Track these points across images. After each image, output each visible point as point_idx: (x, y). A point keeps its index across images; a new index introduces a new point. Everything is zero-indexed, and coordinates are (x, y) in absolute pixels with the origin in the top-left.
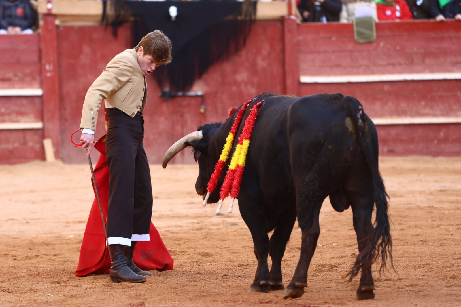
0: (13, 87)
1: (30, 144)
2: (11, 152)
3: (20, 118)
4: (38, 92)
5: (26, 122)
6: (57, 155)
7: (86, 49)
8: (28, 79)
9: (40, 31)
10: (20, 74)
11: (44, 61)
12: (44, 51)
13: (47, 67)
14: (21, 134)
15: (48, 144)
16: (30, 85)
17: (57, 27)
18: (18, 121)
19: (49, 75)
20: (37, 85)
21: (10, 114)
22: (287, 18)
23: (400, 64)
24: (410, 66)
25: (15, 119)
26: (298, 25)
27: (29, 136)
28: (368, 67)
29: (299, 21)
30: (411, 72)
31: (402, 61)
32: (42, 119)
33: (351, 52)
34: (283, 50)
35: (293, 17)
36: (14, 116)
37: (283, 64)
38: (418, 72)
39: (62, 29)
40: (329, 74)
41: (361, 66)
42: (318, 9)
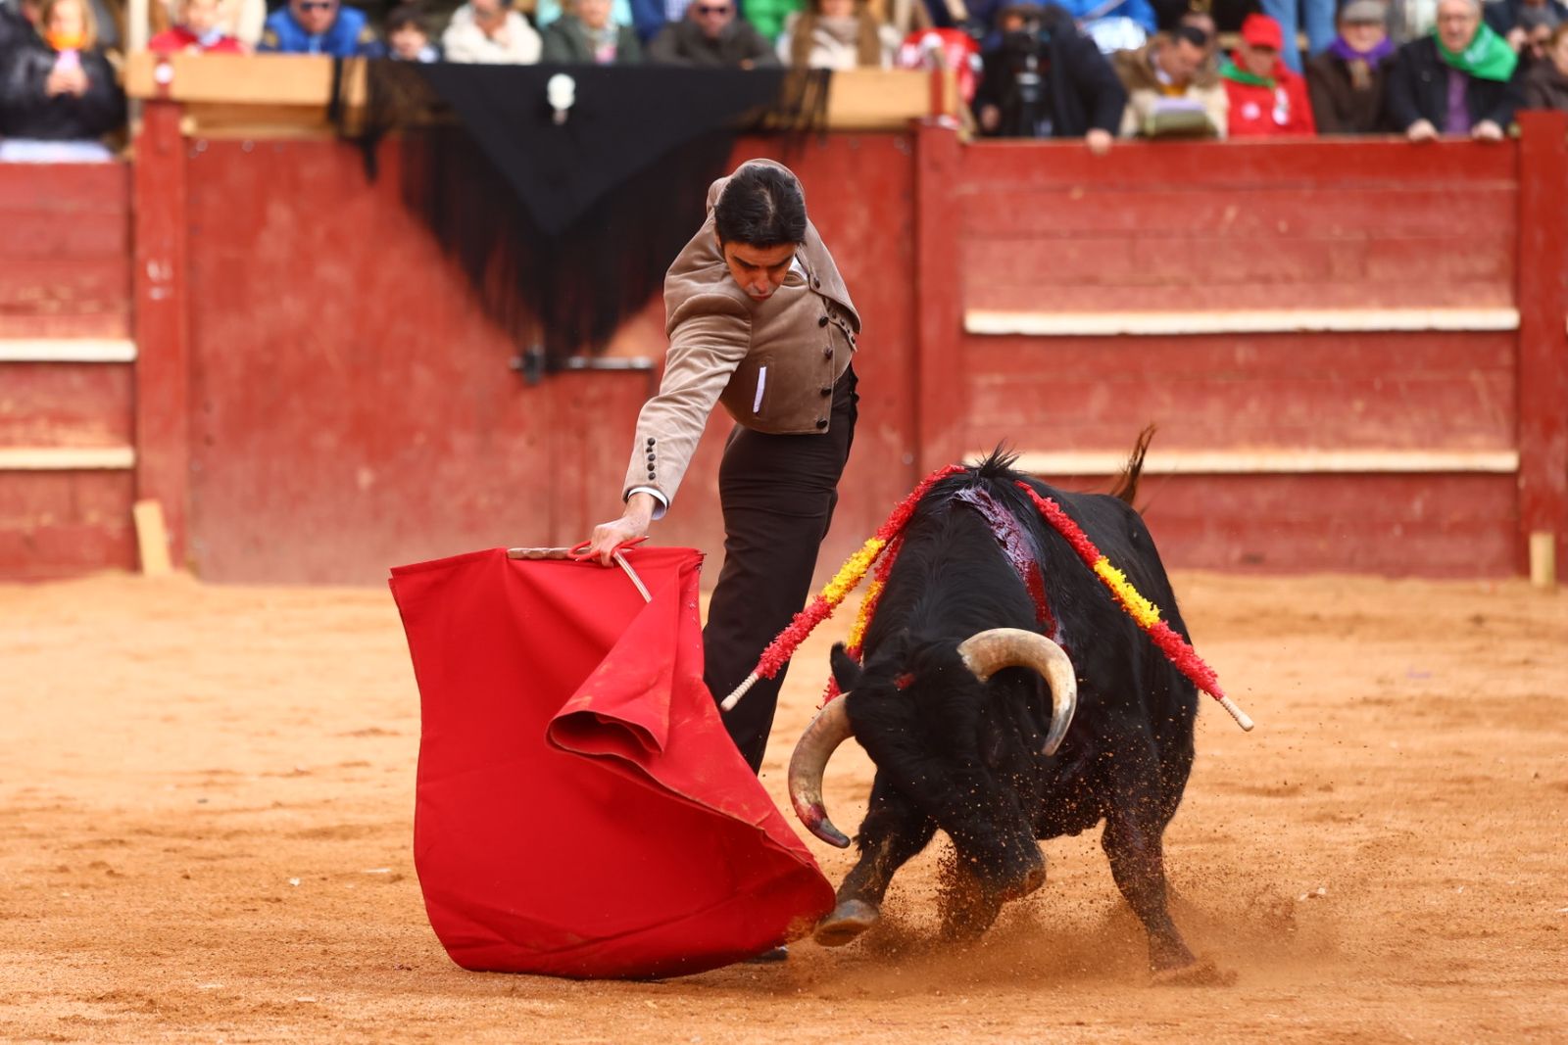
0: (41, 333)
1: (93, 517)
2: (29, 542)
3: (61, 432)
4: (122, 349)
5: (79, 446)
6: (178, 553)
7: (280, 214)
8: (90, 307)
9: (131, 153)
10: (65, 292)
11: (141, 251)
12: (144, 219)
13: (153, 270)
14: (62, 486)
15: (149, 519)
16: (95, 327)
17: (188, 141)
18: (54, 444)
19: (156, 294)
20: (117, 325)
21: (28, 420)
22: (926, 123)
23: (1288, 279)
24: (1321, 284)
25: (46, 437)
26: (963, 146)
27: (89, 491)
28: (1185, 286)
29: (965, 134)
30: (1323, 303)
31: (1295, 269)
32: (132, 437)
33: (1132, 235)
34: (913, 228)
35: (946, 122)
36: (41, 427)
37: (912, 270)
38: (1344, 304)
39: (200, 148)
40: (1059, 308)
41: (1161, 283)
42: (1030, 96)
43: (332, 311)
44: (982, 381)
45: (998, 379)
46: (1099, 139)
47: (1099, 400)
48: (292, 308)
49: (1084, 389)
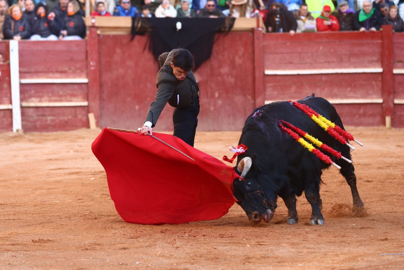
0: (68, 77)
1: (79, 117)
2: (66, 122)
3: (72, 98)
4: (85, 80)
5: (76, 101)
6: (98, 124)
7: (118, 51)
8: (78, 71)
9: (87, 38)
10: (73, 68)
11: (89, 59)
12: (89, 52)
13: (92, 63)
14: (73, 110)
15: (91, 117)
16: (80, 76)
17: (99, 35)
18: (71, 101)
19: (92, 68)
20: (84, 75)
21: (65, 96)
22: (256, 29)
23: (333, 62)
24: (340, 64)
25: (69, 99)
26: (264, 34)
27: (79, 111)
28: (311, 64)
29: (264, 31)
30: (341, 67)
31: (335, 60)
32: (88, 100)
33: (300, 53)
34: (253, 52)
35: (260, 29)
36: (68, 97)
37: (253, 61)
38: (345, 67)
39: (101, 37)
40: (285, 69)
41: (306, 63)
42: (278, 23)
43: (130, 71)
44: (268, 85)
45: (272, 84)
46: (292, 32)
47: (293, 89)
48: (121, 71)
49: (290, 86)
